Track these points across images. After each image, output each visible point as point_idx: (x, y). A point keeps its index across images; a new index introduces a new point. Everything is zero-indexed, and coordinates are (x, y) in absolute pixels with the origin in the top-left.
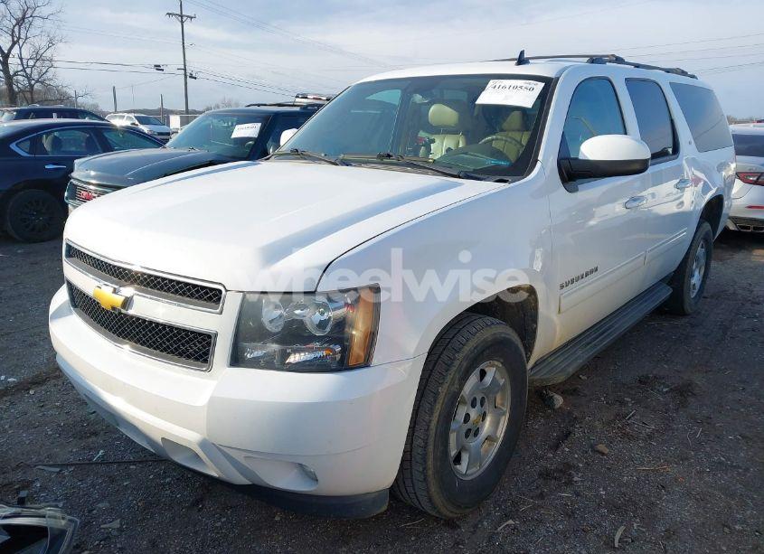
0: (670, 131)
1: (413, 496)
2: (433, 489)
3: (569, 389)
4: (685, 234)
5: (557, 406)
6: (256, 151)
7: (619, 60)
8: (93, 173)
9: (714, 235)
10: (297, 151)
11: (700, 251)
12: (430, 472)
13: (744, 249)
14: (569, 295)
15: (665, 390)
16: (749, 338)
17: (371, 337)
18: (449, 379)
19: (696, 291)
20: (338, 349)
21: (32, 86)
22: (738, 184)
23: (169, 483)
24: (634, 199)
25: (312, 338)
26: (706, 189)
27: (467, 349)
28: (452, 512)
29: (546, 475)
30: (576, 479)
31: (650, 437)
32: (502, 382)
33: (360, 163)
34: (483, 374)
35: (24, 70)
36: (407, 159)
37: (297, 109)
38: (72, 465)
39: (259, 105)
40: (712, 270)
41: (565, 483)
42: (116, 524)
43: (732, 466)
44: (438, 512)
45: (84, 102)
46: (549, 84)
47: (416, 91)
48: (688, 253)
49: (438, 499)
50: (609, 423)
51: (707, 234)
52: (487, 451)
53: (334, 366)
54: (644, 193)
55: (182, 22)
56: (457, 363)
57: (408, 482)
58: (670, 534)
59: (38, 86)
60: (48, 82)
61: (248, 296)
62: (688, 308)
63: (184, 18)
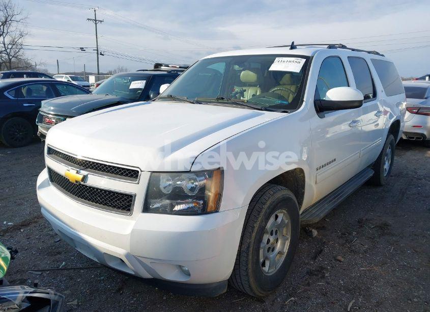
0: (371, 85)
1: (240, 284)
2: (252, 280)
3: (320, 226)
4: (380, 141)
5: (314, 236)
6: (144, 96)
7: (343, 47)
8: (52, 108)
9: (396, 141)
10: (171, 96)
11: (388, 150)
12: (250, 271)
13: (411, 149)
14: (321, 174)
15: (372, 227)
16: (417, 198)
17: (219, 197)
18: (260, 219)
19: (387, 173)
20: (201, 202)
21: (10, 59)
22: (408, 114)
23: (103, 280)
24: (354, 122)
25: (187, 197)
26: (391, 116)
27: (268, 203)
28: (261, 293)
29: (310, 273)
30: (326, 275)
31: (365, 252)
32: (286, 221)
33: (207, 103)
34: (277, 217)
35: (6, 50)
36: (233, 100)
37: (166, 73)
38: (49, 270)
39: (144, 70)
40: (395, 161)
41: (321, 277)
42: (75, 302)
43: (411, 267)
44: (254, 293)
45: (40, 68)
46: (308, 60)
47: (236, 64)
48: (382, 152)
49: (254, 286)
50: (343, 245)
51: (392, 141)
52: (278, 260)
53: (199, 212)
54: (359, 119)
55: (96, 24)
56: (264, 211)
57: (237, 276)
58: (378, 304)
59: (13, 60)
60: (19, 57)
61: (153, 174)
62: (383, 182)
63: (97, 22)
